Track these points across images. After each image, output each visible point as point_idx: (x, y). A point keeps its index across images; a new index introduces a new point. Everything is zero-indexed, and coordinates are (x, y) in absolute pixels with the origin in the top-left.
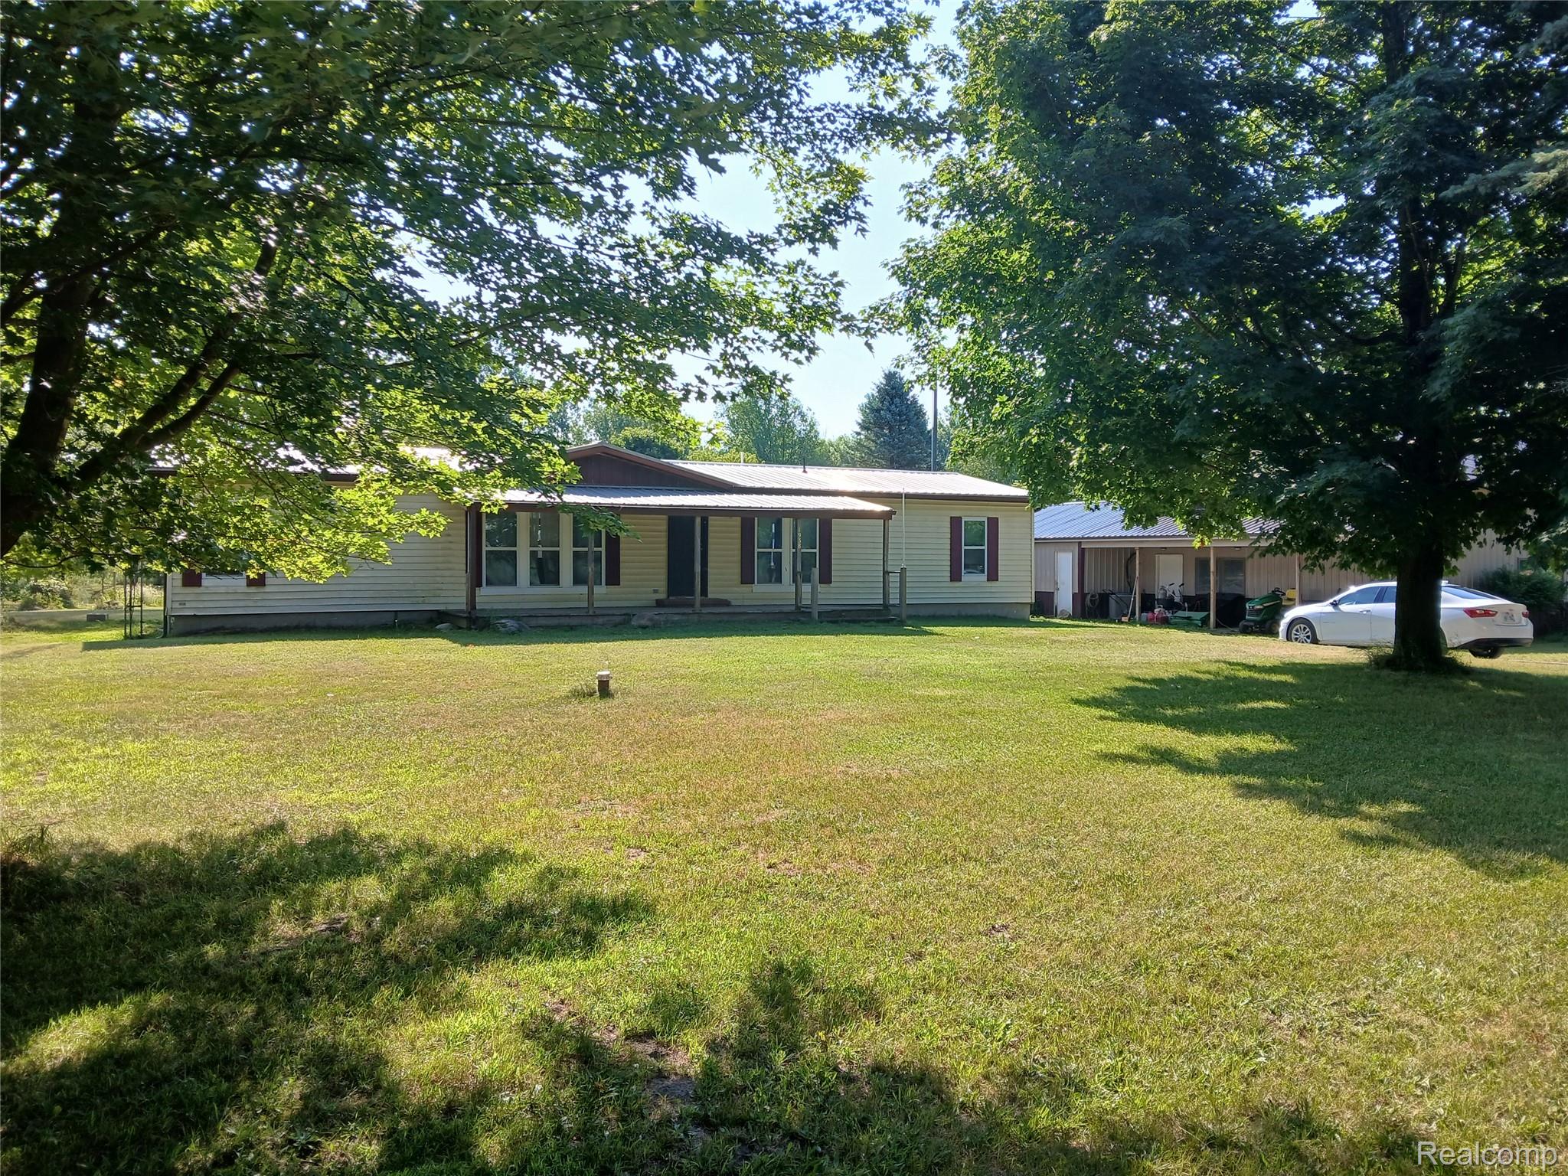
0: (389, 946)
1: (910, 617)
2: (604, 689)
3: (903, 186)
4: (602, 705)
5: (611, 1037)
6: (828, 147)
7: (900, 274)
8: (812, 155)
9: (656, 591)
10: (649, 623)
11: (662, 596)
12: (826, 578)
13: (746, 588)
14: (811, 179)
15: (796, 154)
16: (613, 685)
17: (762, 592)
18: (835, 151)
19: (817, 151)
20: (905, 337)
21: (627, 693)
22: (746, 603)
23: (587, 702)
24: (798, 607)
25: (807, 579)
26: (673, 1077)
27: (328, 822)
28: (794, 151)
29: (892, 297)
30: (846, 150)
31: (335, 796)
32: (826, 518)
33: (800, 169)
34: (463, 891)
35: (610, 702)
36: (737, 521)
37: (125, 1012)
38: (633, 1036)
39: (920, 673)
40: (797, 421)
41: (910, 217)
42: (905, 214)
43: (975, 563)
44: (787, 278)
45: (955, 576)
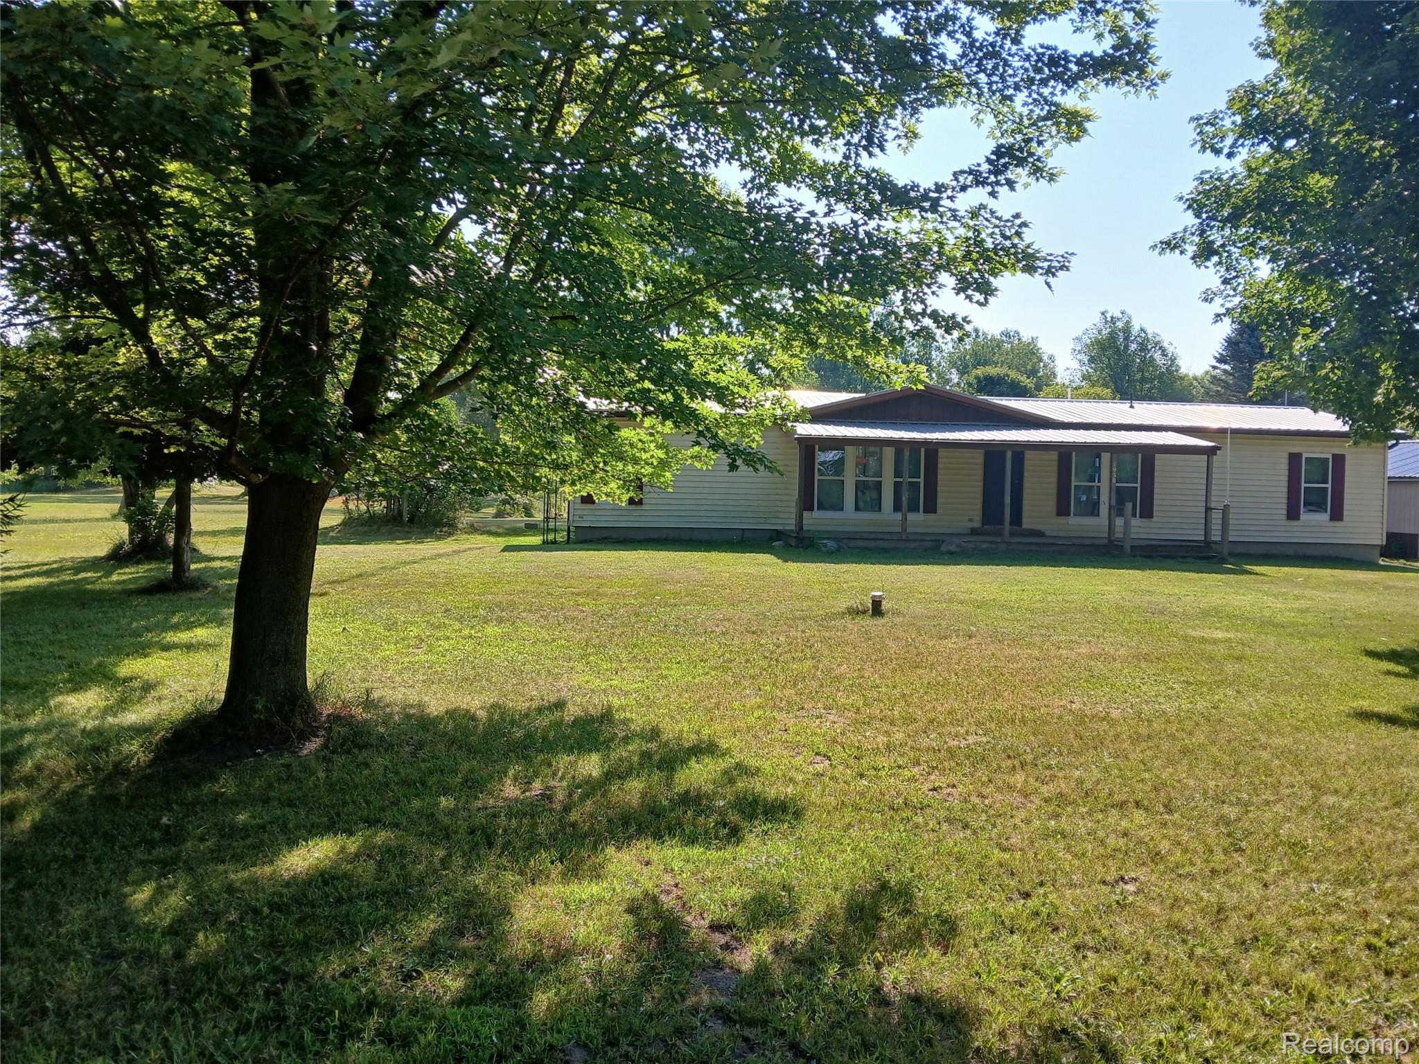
0: (574, 816)
1: (1231, 554)
2: (877, 608)
3: (1192, 119)
4: (868, 622)
5: (697, 926)
6: (1046, 91)
7: (1195, 206)
8: (1030, 100)
9: (971, 520)
10: (958, 550)
11: (977, 524)
12: (1147, 512)
13: (1062, 520)
14: (1033, 125)
15: (1012, 101)
16: (885, 605)
17: (1077, 524)
18: (1052, 94)
19: (1035, 96)
20: (1212, 270)
21: (898, 613)
22: (1061, 534)
23: (858, 619)
24: (1110, 541)
25: (1121, 513)
26: (727, 970)
27: (595, 705)
28: (1010, 98)
29: (1185, 230)
30: (1063, 92)
31: (614, 683)
32: (1149, 452)
33: (1021, 116)
34: (657, 776)
35: (881, 621)
36: (1054, 456)
37: (353, 844)
38: (716, 927)
39: (1208, 615)
40: (1157, 356)
41: (1204, 149)
42: (1198, 146)
43: (1316, 503)
44: (971, 223)
45: (1293, 514)
